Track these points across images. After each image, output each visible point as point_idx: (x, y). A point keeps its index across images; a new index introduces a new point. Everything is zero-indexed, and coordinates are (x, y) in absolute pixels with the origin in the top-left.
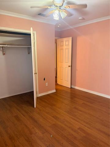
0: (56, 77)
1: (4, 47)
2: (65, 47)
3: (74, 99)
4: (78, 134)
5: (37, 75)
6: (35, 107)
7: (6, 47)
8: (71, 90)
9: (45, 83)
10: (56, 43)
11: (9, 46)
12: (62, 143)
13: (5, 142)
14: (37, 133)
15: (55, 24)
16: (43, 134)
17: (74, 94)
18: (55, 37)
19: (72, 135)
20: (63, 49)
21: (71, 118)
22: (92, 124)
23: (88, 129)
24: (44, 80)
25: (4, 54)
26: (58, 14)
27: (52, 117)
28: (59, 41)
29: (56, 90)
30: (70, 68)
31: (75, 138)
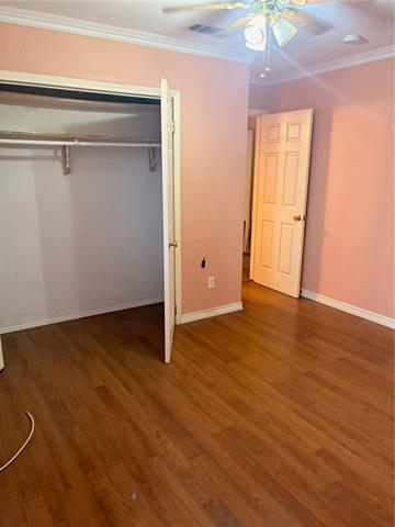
0: (247, 255)
1: (69, 147)
2: (283, 147)
3: (308, 341)
4: (315, 472)
5: (178, 249)
6: (167, 360)
7: (74, 146)
8: (300, 308)
9: (207, 279)
10: (252, 128)
11: (83, 144)
12: (257, 500)
13: (64, 475)
14: (169, 453)
15: (251, 61)
16: (190, 459)
17: (309, 322)
18: (250, 108)
19: (294, 472)
20: (276, 154)
21: (294, 411)
22: (369, 442)
23: (354, 456)
24: (203, 266)
25: (67, 172)
26: (264, 30)
27: (226, 401)
28: (263, 122)
29: (245, 301)
30: (301, 224)
31: (304, 485)
